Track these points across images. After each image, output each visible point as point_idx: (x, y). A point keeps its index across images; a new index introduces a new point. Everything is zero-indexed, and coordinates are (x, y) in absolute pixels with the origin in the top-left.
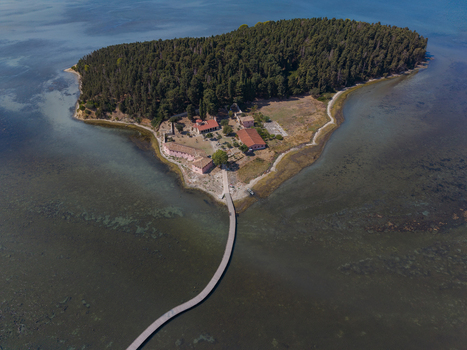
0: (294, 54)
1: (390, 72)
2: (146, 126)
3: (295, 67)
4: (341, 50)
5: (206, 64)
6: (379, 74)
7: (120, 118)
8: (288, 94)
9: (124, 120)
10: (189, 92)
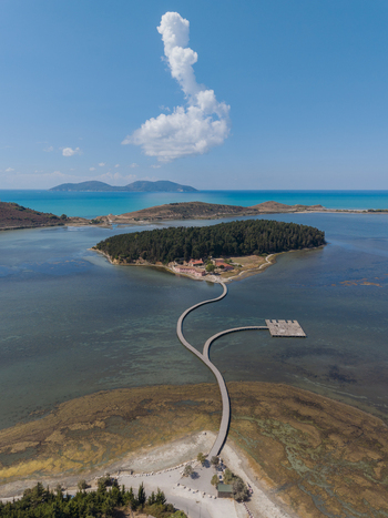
0: (241, 235)
1: (303, 247)
2: (160, 265)
3: (243, 241)
4: (269, 233)
5: (191, 235)
6: (296, 247)
7: (141, 262)
8: (240, 253)
9: (146, 263)
10: (185, 247)
